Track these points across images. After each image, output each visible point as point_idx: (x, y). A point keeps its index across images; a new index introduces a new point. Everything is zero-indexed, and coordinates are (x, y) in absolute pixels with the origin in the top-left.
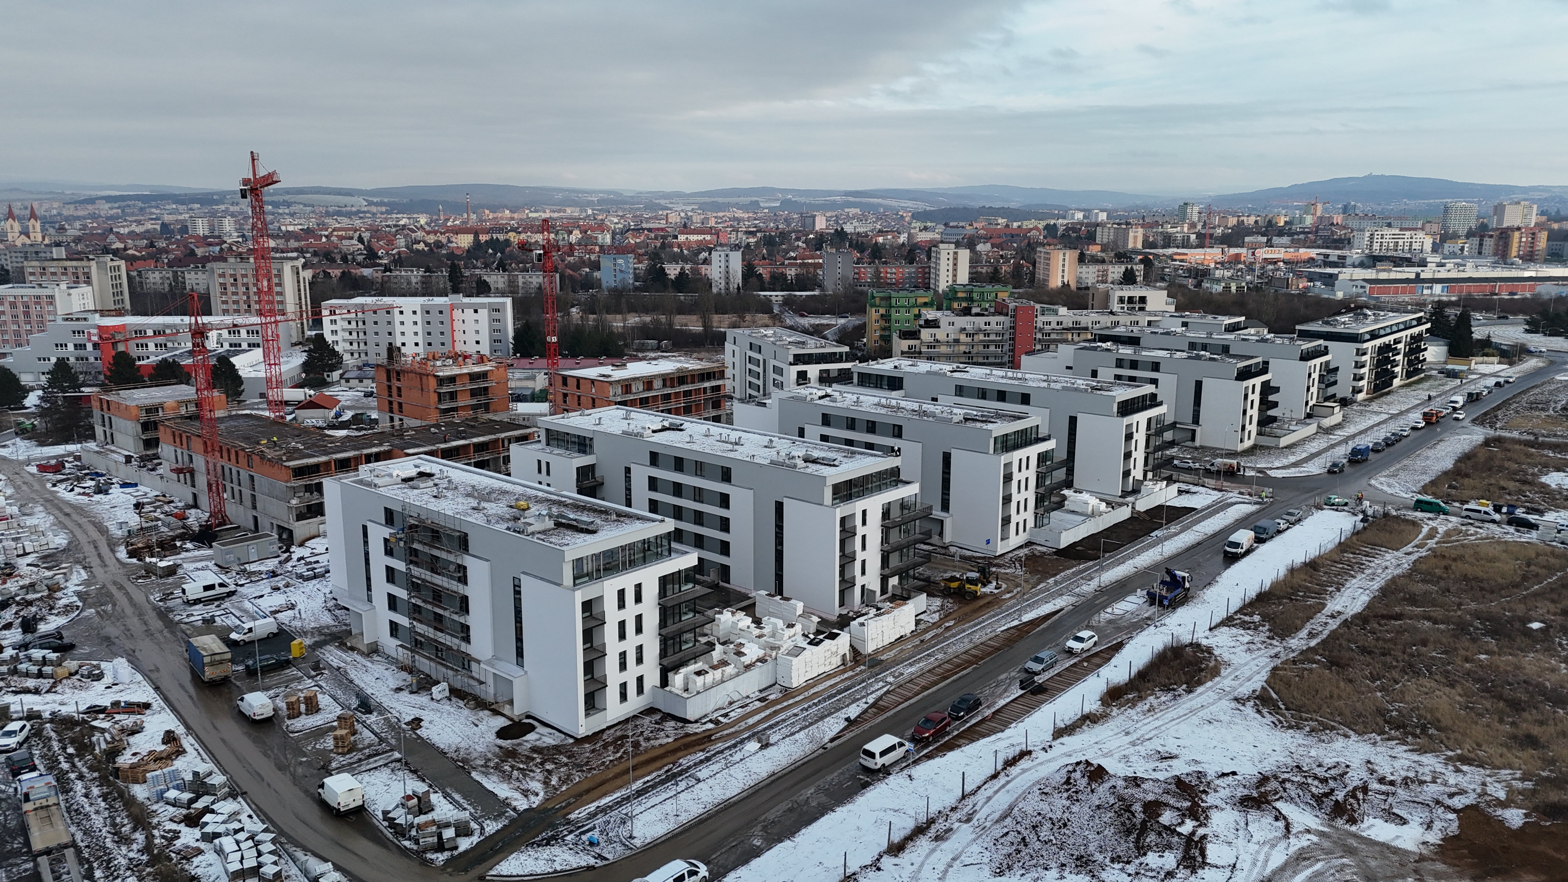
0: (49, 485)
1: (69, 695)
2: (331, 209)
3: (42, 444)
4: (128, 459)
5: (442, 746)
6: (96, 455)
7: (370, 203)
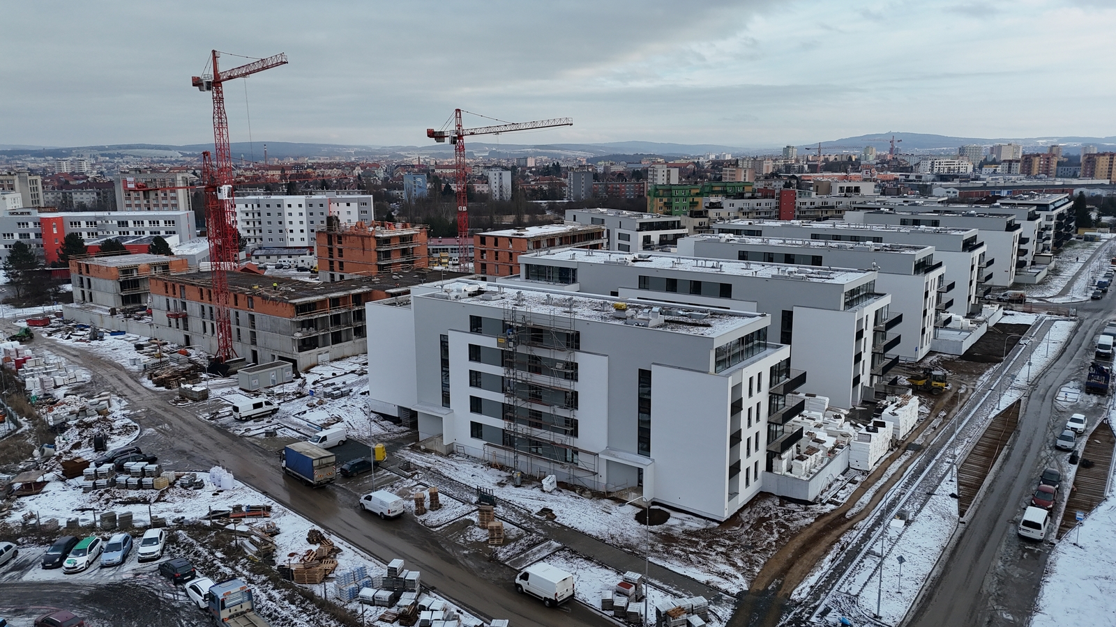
0: (45, 335)
1: (180, 503)
2: (155, 159)
3: (18, 306)
4: (113, 312)
5: (594, 534)
6: (79, 311)
7: (185, 155)
